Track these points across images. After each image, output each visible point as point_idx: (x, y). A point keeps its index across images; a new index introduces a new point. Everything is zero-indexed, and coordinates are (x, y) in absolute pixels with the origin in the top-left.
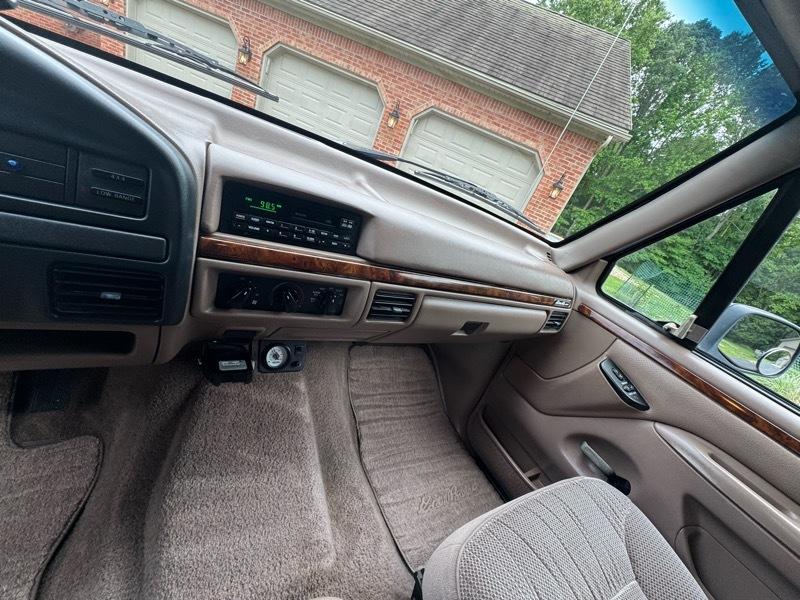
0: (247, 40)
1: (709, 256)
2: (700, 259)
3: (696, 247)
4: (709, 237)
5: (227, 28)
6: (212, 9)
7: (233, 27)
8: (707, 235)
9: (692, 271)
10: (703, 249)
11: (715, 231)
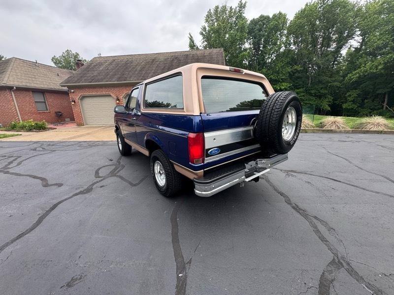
0: (117, 97)
1: (313, 92)
2: (311, 94)
3: (307, 91)
4: (309, 85)
5: (110, 96)
6: (104, 93)
7: (112, 95)
8: (308, 84)
9: (310, 100)
10: (309, 90)
11: (310, 81)
